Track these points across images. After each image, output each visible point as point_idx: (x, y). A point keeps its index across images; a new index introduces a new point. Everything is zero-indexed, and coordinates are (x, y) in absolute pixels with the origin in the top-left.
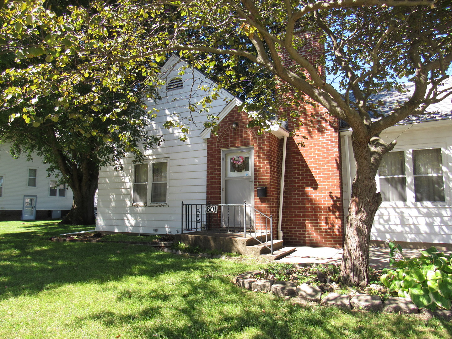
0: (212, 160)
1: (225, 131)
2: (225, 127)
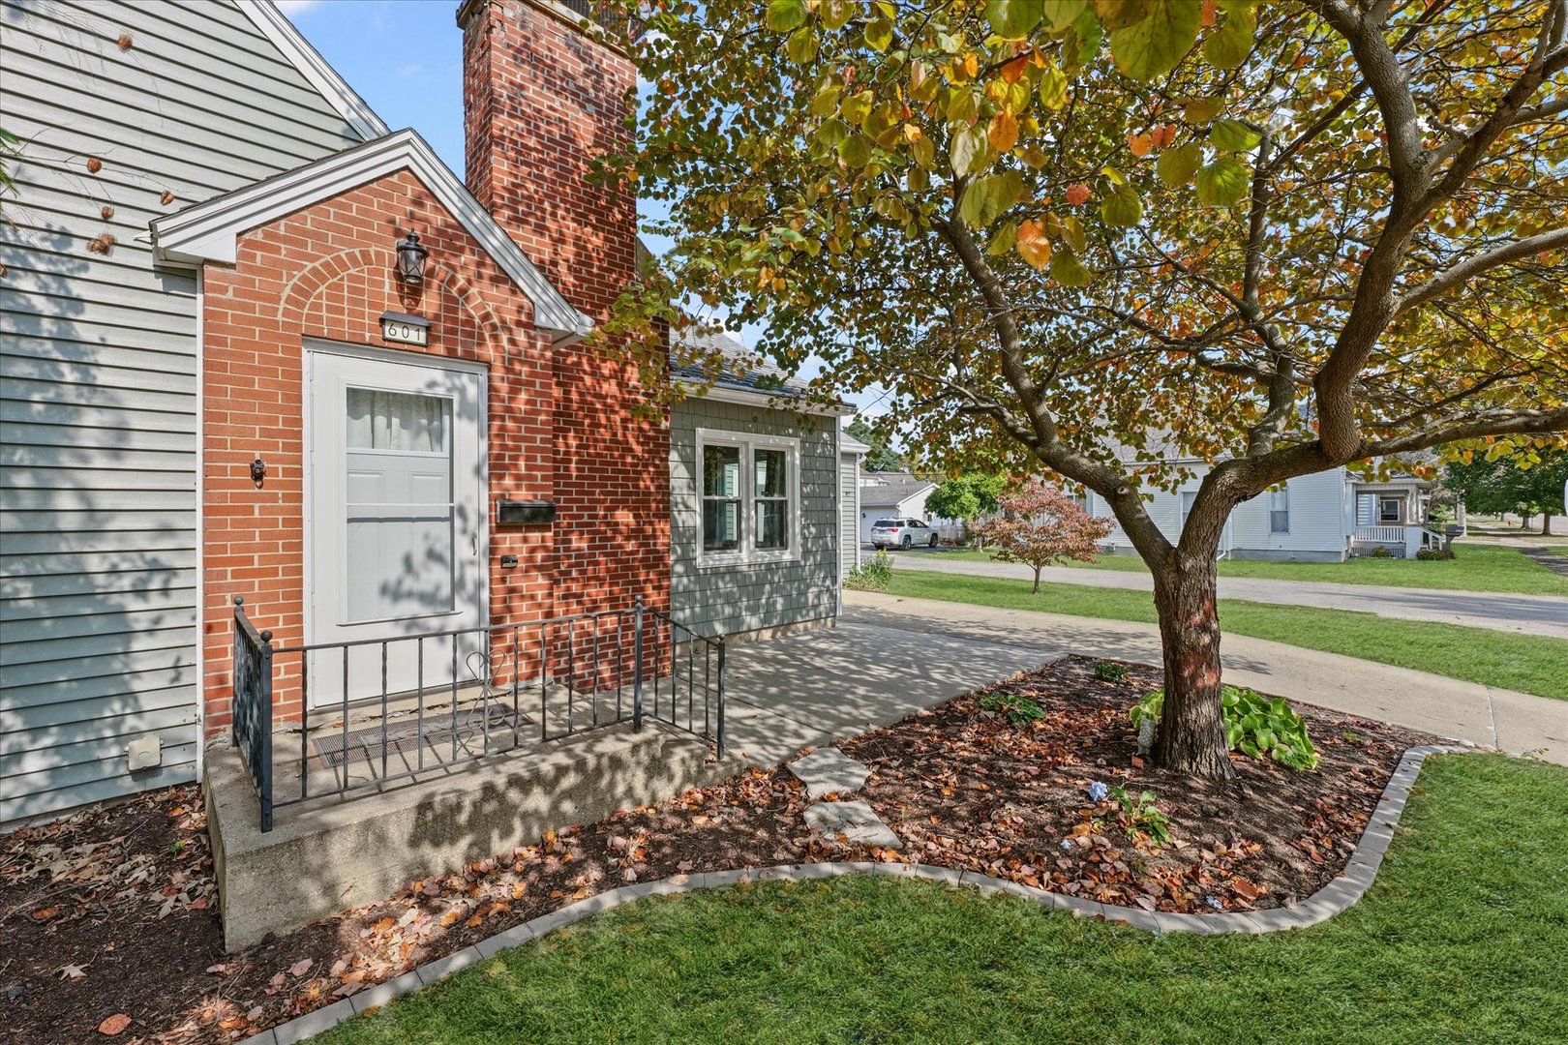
1: (339, 260)
2: (342, 242)
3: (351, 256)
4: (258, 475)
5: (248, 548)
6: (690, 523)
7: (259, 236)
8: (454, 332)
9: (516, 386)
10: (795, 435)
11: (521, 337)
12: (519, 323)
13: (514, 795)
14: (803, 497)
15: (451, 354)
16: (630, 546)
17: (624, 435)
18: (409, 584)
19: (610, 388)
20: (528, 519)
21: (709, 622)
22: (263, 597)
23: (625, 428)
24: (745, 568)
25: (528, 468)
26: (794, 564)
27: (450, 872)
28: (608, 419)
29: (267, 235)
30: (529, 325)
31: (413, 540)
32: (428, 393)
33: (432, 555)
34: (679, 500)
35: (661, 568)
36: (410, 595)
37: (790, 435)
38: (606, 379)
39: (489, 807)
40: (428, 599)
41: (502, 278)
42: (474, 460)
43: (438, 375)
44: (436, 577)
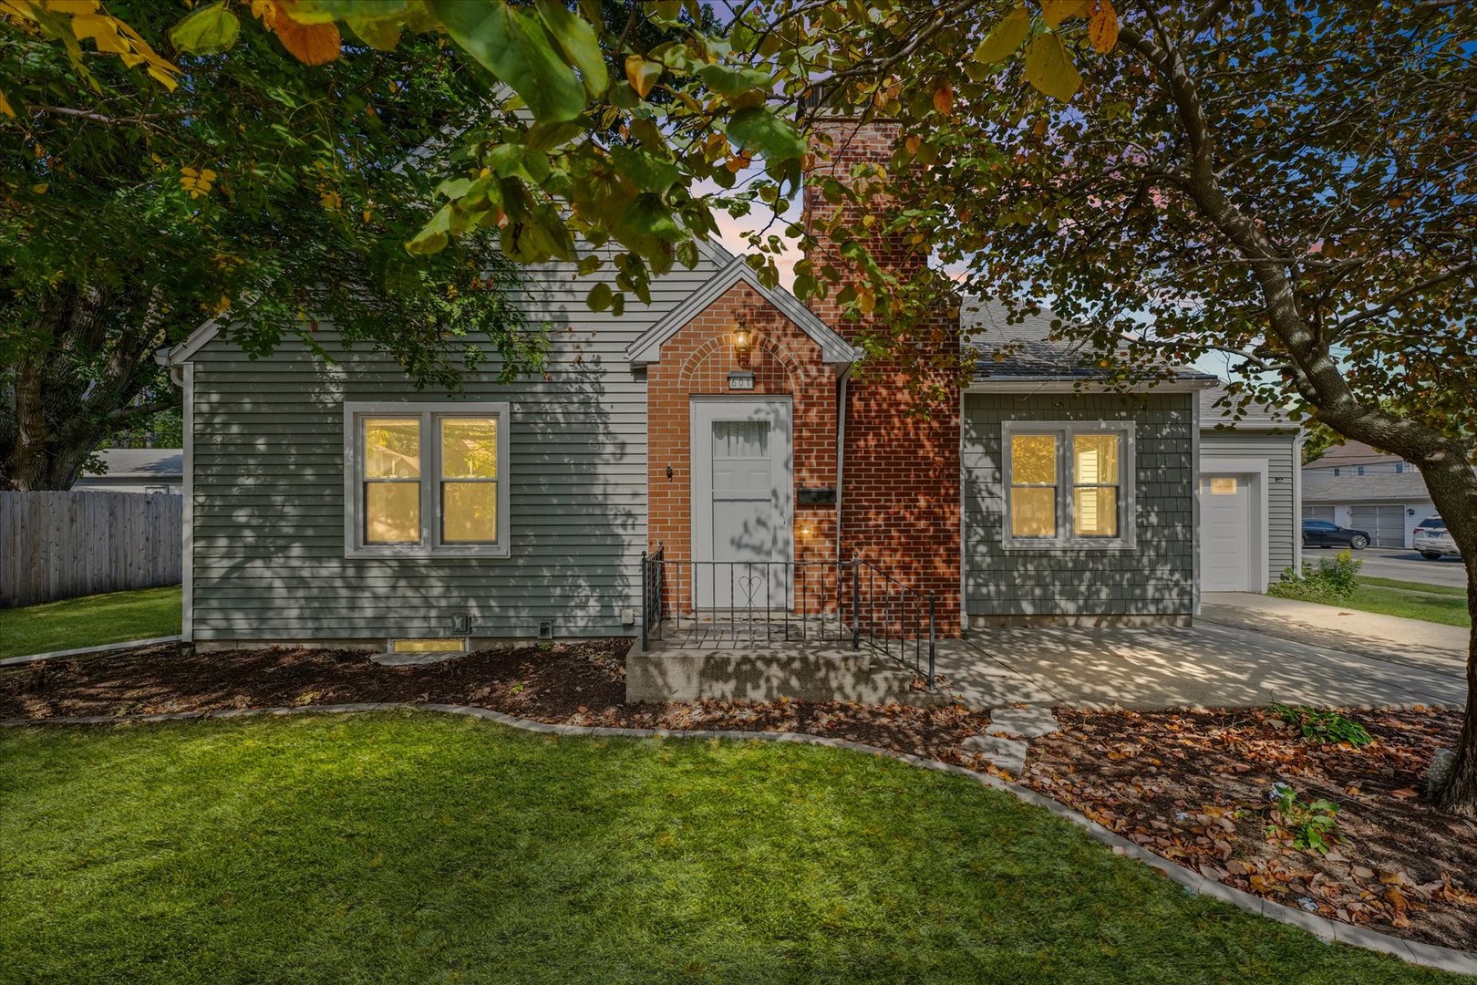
0: (666, 424)
1: (707, 347)
2: (707, 335)
3: (712, 343)
4: (670, 475)
5: (665, 515)
6: (995, 508)
7: (669, 343)
8: (769, 377)
9: (809, 406)
10: (1129, 418)
11: (813, 371)
12: (811, 362)
13: (760, 665)
14: (1139, 483)
15: (768, 391)
16: (922, 524)
17: (917, 434)
18: (746, 539)
19: (904, 396)
20: (815, 500)
21: (1016, 601)
22: (673, 542)
23: (917, 429)
24: (1059, 554)
25: (818, 464)
26: (1126, 553)
27: (724, 697)
28: (902, 422)
29: (673, 342)
30: (818, 362)
31: (749, 512)
32: (756, 417)
33: (760, 522)
34: (983, 487)
35: (952, 545)
36: (747, 546)
37: (1122, 419)
38: (900, 389)
39: (746, 667)
40: (757, 549)
41: (800, 333)
42: (784, 457)
43: (763, 406)
44: (762, 536)
